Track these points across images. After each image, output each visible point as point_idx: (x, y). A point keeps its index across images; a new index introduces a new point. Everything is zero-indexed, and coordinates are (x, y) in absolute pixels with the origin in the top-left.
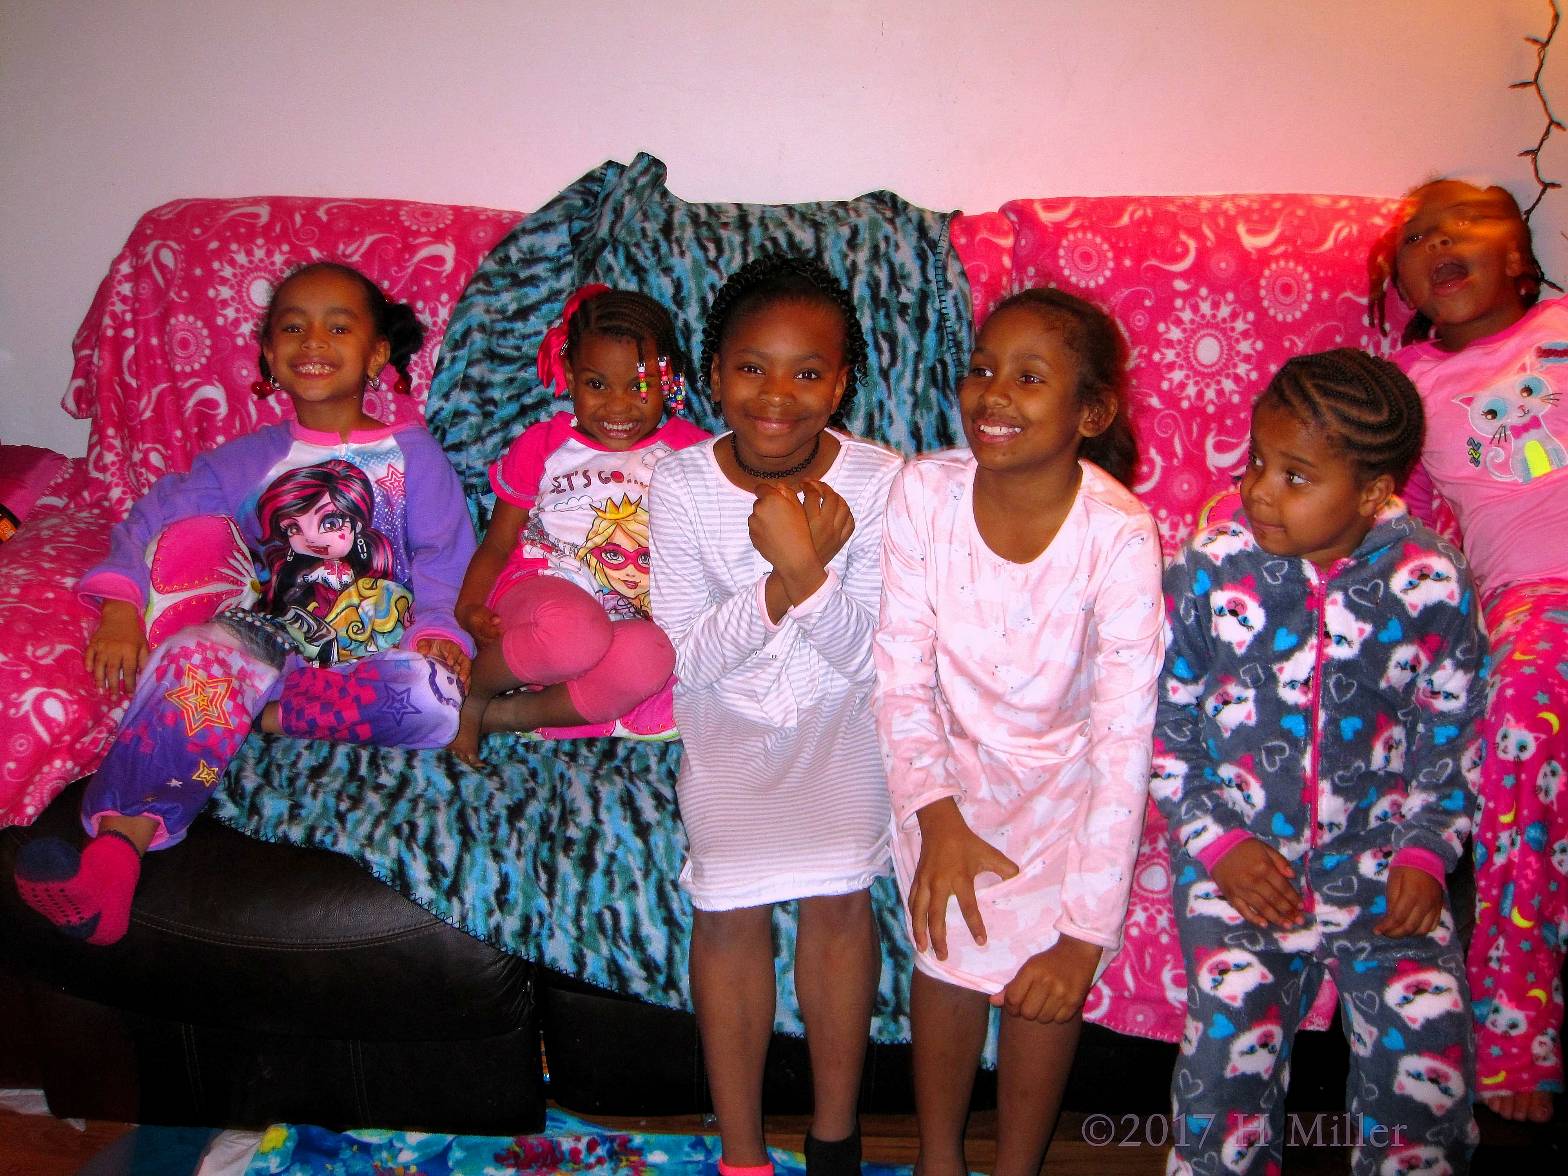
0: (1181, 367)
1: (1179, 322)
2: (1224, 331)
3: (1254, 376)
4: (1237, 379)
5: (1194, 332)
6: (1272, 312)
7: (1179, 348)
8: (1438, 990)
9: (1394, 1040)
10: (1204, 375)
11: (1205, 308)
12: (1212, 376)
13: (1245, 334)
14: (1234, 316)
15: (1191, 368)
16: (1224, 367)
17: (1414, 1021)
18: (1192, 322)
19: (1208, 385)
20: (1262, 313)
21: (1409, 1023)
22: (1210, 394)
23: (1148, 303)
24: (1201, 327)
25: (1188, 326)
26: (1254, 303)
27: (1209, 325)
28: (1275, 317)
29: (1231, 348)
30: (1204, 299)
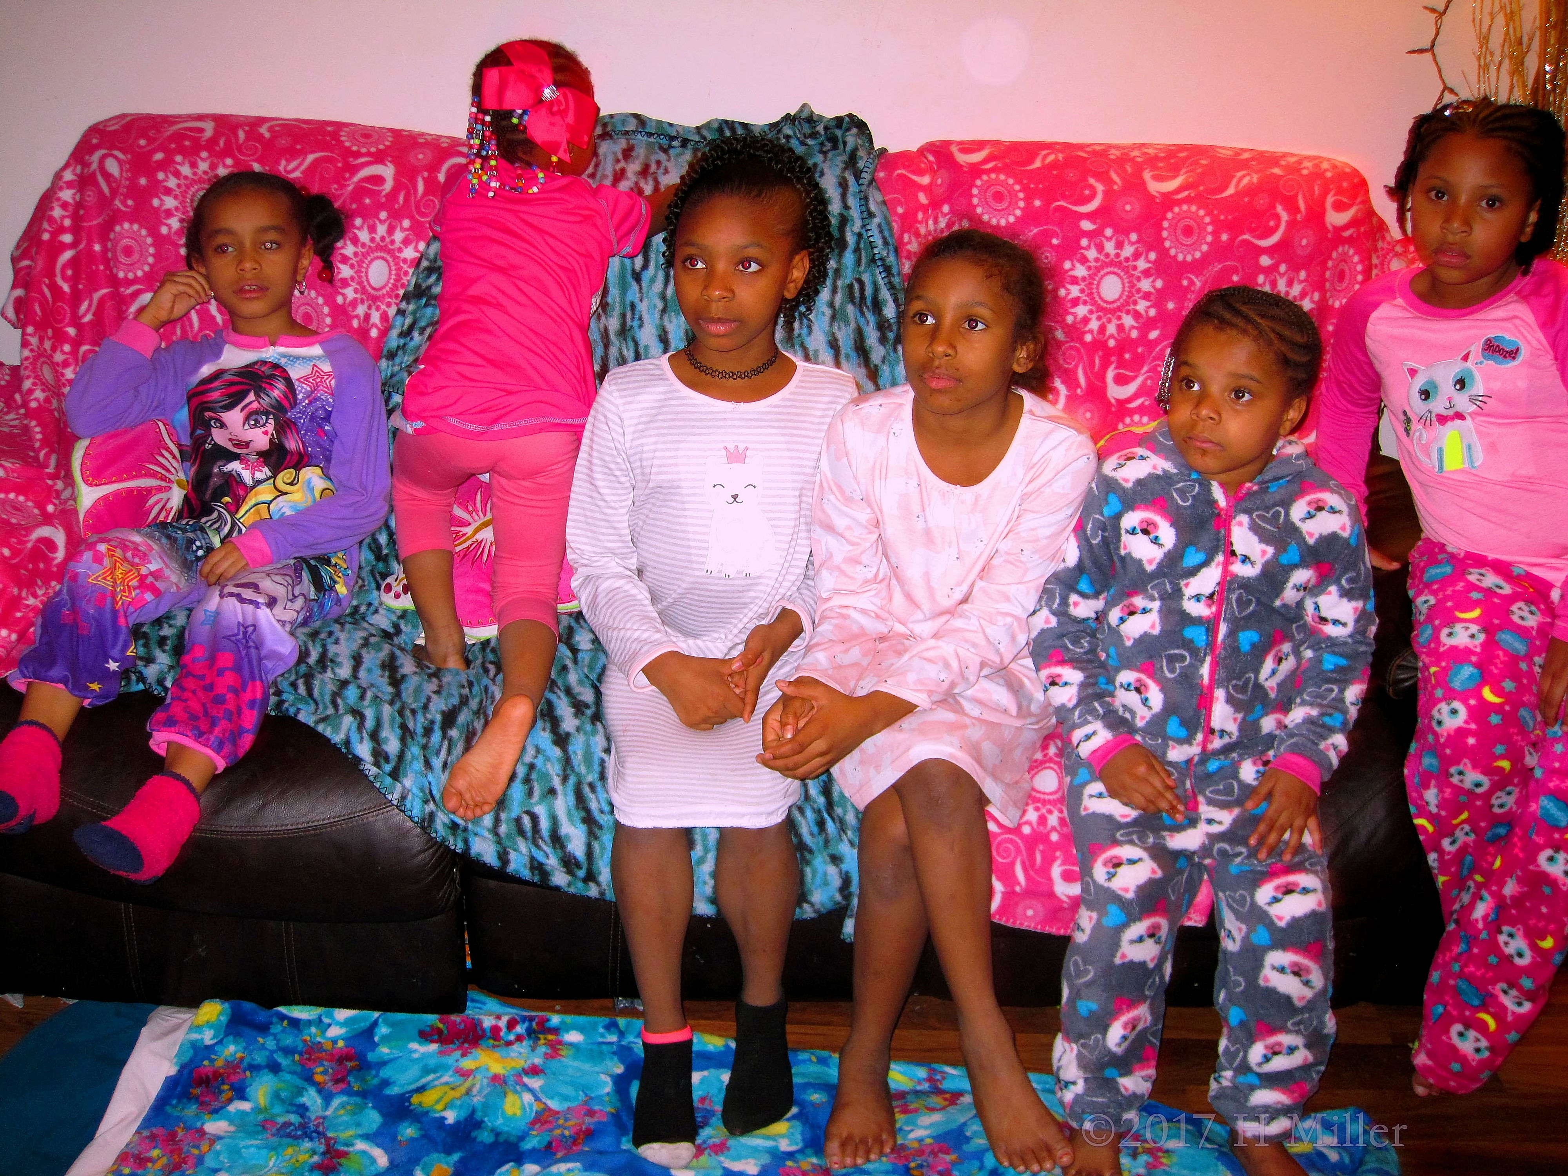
0: (1085, 303)
1: (1084, 260)
2: (1126, 270)
3: (1152, 312)
4: (1137, 315)
5: (1098, 269)
6: (1173, 252)
7: (1083, 285)
8: (1305, 891)
9: (1262, 936)
10: (1105, 311)
11: (1110, 247)
12: (1113, 311)
13: (1147, 273)
14: (1137, 256)
15: (1094, 303)
16: (1125, 305)
17: (1280, 918)
18: (1097, 260)
19: (1109, 321)
20: (1163, 253)
21: (1276, 921)
22: (1111, 329)
23: (1055, 241)
24: (1105, 265)
25: (1093, 264)
26: (1156, 244)
27: (1112, 264)
28: (1175, 257)
29: (1133, 286)
30: (1109, 239)
